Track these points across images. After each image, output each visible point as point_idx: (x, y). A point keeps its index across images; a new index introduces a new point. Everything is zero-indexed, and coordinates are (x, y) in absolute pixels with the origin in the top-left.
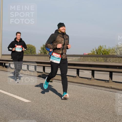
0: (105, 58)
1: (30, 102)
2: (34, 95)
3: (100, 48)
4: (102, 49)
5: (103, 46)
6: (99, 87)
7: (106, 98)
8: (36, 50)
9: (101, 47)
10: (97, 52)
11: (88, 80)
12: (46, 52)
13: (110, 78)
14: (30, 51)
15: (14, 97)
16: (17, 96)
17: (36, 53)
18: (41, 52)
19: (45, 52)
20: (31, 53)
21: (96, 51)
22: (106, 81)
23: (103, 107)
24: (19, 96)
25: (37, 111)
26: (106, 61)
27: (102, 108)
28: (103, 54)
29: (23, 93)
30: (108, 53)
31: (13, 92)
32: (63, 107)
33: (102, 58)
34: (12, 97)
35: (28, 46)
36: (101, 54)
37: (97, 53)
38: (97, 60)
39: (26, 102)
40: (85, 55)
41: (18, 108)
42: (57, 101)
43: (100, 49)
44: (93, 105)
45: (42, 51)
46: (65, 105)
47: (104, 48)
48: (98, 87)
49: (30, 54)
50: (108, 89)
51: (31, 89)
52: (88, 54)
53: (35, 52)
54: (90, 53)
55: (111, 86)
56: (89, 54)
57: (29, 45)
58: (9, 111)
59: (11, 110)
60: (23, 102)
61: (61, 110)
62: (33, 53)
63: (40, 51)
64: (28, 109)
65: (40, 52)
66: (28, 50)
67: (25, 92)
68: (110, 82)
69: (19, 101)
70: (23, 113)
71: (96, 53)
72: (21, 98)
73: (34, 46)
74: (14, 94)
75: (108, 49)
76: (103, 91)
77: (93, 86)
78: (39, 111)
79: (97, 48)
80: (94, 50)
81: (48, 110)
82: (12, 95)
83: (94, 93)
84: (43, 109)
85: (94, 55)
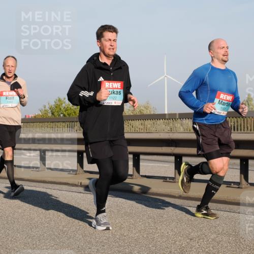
3: (59, 104)
4: (62, 104)
5: (65, 99)
6: (55, 185)
9: (60, 100)
10: (52, 111)
11: (32, 172)
13: (79, 165)
21: (50, 109)
27: (61, 228)
28: (64, 115)
30: (75, 113)
36: (62, 115)
37: (53, 114)
40: (29, 119)
47: (67, 103)
48: (53, 185)
50: (74, 188)
52: (35, 117)
54: (39, 115)
55: (80, 181)
56: (37, 117)
68: (79, 174)
71: (50, 115)
76: (64, 192)
77: (42, 184)
79: (53, 103)
80: (47, 108)
85: (46, 118)
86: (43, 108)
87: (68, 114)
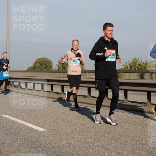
0: (142, 74)
1: (46, 131)
2: (50, 122)
3: (135, 61)
4: (137, 62)
5: (138, 59)
7: (143, 126)
8: (52, 65)
9: (135, 59)
12: (66, 67)
13: (148, 100)
14: (45, 66)
15: (25, 124)
16: (29, 123)
17: (52, 69)
18: (59, 68)
19: (64, 68)
20: (46, 68)
21: (129, 65)
22: (143, 104)
23: (139, 137)
24: (32, 123)
25: (55, 142)
26: (142, 78)
27: (137, 138)
28: (138, 69)
29: (36, 119)
30: (145, 67)
31: (25, 119)
32: (87, 137)
33: (137, 74)
34: (22, 124)
35: (42, 59)
36: (136, 69)
37: (131, 68)
38: (130, 77)
39: (40, 131)
41: (31, 139)
42: (80, 129)
43: (135, 63)
44: (126, 135)
45: (60, 66)
46: (91, 135)
47: (140, 61)
49: (45, 70)
51: (47, 114)
52: (120, 69)
53: (51, 67)
54: (122, 68)
55: (149, 110)
57: (44, 58)
58: (20, 142)
59: (21, 142)
60: (37, 130)
61: (85, 141)
62: (48, 69)
63: (58, 65)
64: (43, 140)
65: (57, 67)
66: (43, 65)
67: (38, 118)
68: (148, 105)
69: (32, 129)
70: (37, 145)
71: (129, 68)
72: (34, 126)
73: (50, 60)
74: (25, 121)
75: (145, 62)
78: (56, 142)
79: (131, 61)
80: (127, 64)
81: (69, 141)
82: (23, 122)
83: (128, 119)
84: (62, 139)
85: (127, 70)
86: (125, 64)
87: (140, 68)
